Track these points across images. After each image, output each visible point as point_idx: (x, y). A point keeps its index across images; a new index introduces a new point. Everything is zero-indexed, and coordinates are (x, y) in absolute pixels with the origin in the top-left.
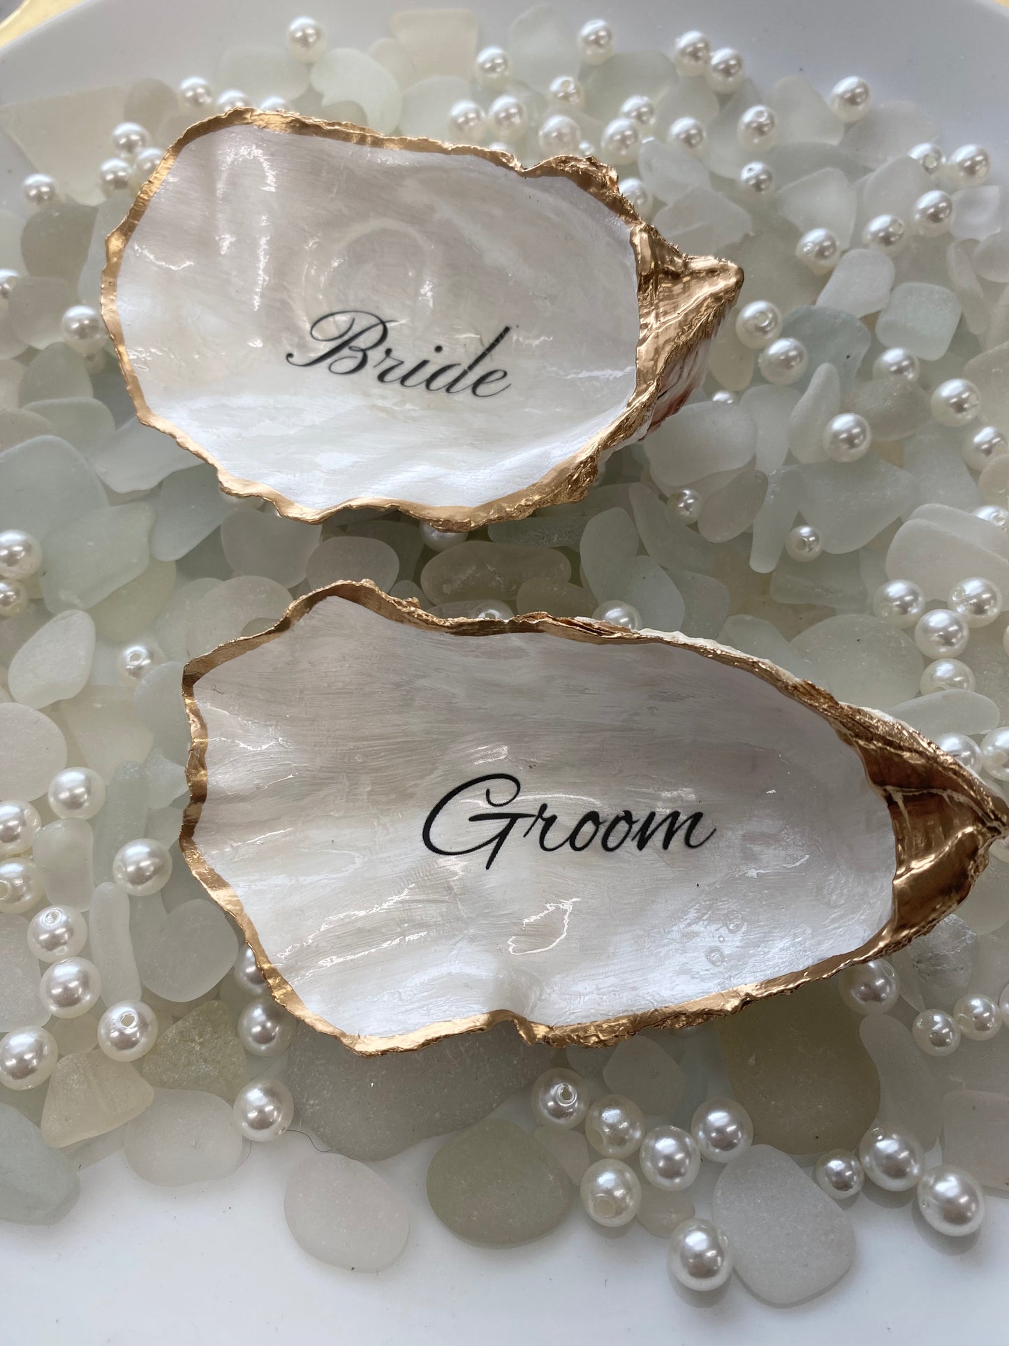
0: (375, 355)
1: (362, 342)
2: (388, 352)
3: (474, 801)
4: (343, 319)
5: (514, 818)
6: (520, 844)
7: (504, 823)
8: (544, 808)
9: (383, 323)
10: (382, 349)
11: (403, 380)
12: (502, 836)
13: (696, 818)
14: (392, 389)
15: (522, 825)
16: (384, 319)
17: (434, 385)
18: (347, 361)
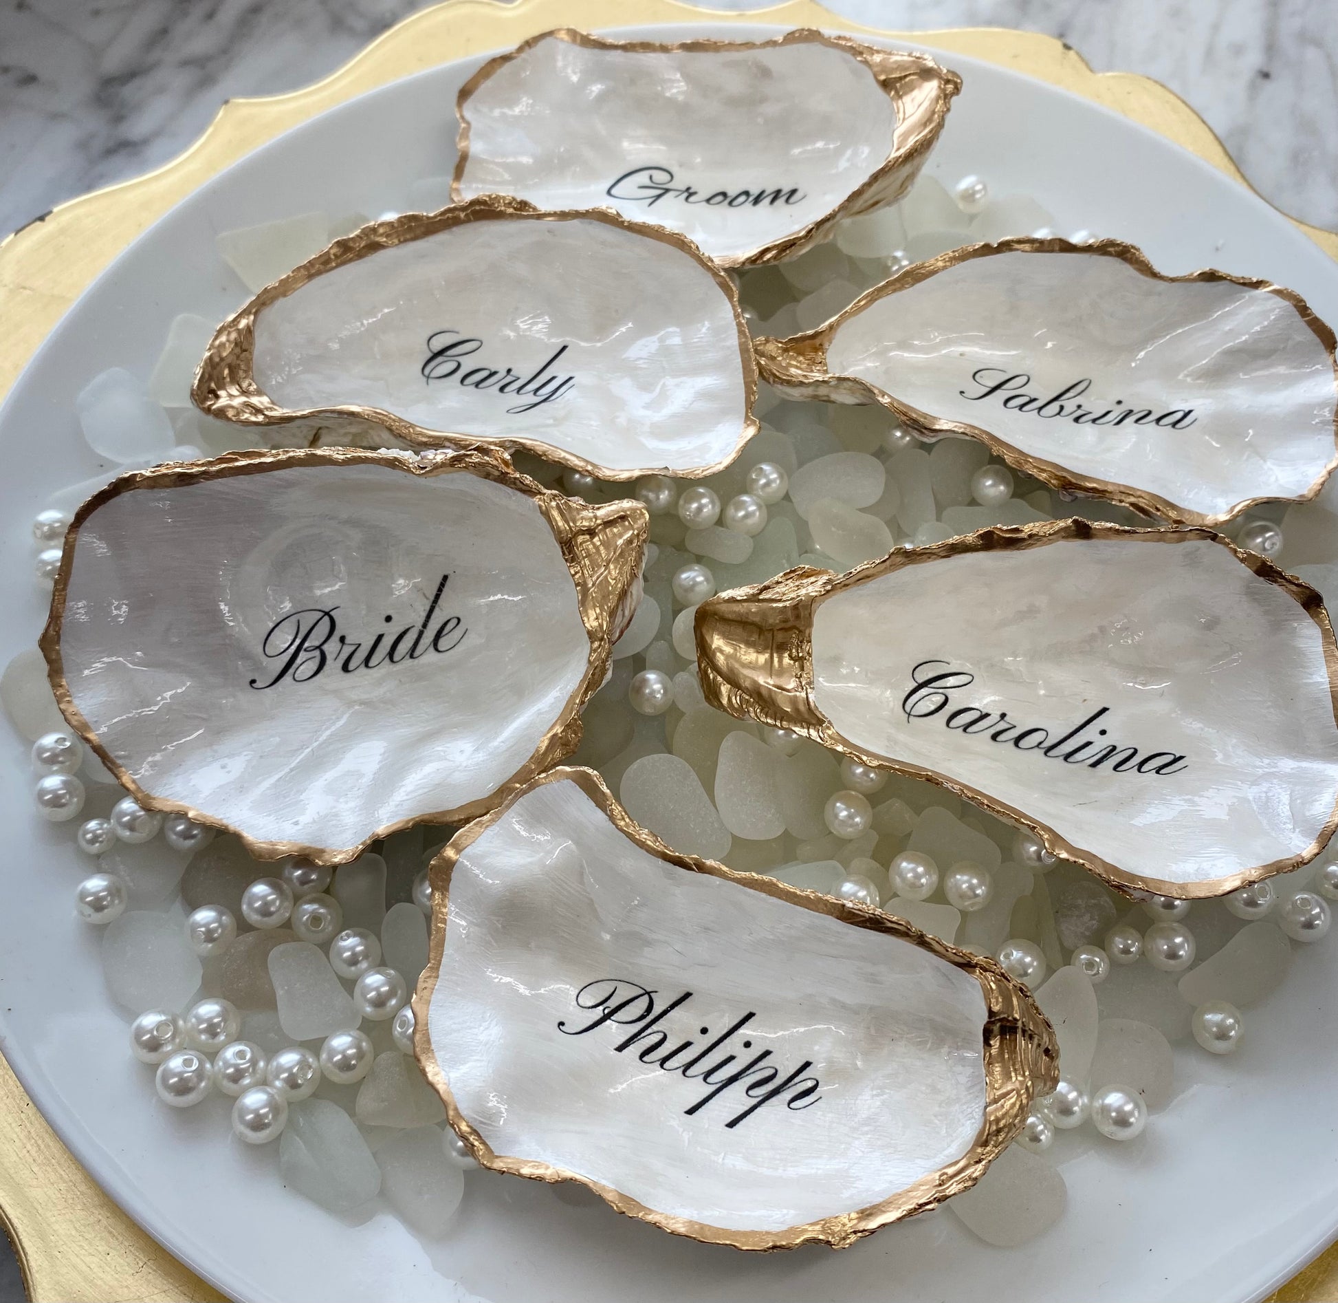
0: (331, 648)
1: (314, 640)
2: (342, 639)
3: (643, 178)
4: (289, 626)
5: (667, 190)
6: (672, 200)
7: (661, 191)
8: (689, 187)
9: (327, 614)
10: (335, 639)
11: (367, 663)
12: (659, 196)
13: (793, 192)
14: (359, 677)
15: (672, 193)
16: (327, 610)
17: (397, 656)
18: (308, 664)
